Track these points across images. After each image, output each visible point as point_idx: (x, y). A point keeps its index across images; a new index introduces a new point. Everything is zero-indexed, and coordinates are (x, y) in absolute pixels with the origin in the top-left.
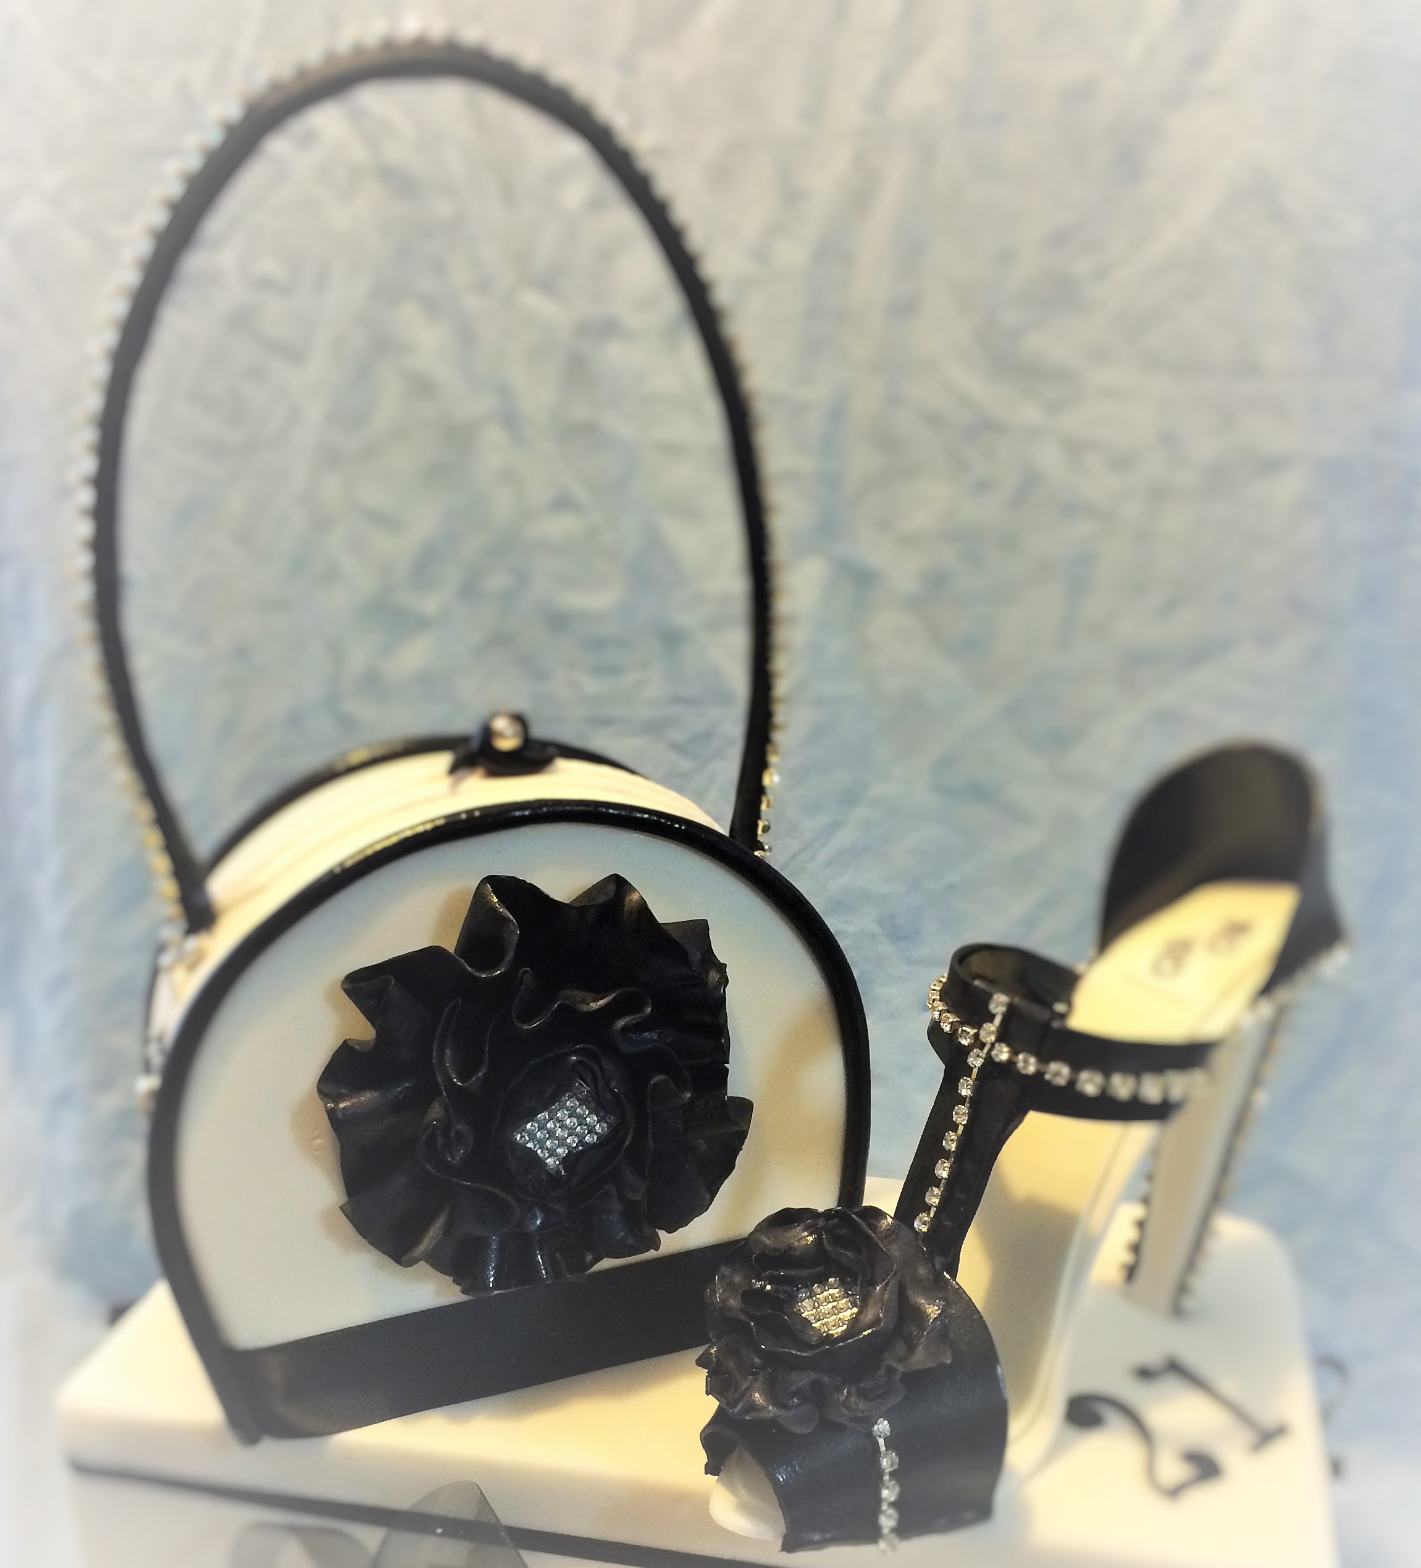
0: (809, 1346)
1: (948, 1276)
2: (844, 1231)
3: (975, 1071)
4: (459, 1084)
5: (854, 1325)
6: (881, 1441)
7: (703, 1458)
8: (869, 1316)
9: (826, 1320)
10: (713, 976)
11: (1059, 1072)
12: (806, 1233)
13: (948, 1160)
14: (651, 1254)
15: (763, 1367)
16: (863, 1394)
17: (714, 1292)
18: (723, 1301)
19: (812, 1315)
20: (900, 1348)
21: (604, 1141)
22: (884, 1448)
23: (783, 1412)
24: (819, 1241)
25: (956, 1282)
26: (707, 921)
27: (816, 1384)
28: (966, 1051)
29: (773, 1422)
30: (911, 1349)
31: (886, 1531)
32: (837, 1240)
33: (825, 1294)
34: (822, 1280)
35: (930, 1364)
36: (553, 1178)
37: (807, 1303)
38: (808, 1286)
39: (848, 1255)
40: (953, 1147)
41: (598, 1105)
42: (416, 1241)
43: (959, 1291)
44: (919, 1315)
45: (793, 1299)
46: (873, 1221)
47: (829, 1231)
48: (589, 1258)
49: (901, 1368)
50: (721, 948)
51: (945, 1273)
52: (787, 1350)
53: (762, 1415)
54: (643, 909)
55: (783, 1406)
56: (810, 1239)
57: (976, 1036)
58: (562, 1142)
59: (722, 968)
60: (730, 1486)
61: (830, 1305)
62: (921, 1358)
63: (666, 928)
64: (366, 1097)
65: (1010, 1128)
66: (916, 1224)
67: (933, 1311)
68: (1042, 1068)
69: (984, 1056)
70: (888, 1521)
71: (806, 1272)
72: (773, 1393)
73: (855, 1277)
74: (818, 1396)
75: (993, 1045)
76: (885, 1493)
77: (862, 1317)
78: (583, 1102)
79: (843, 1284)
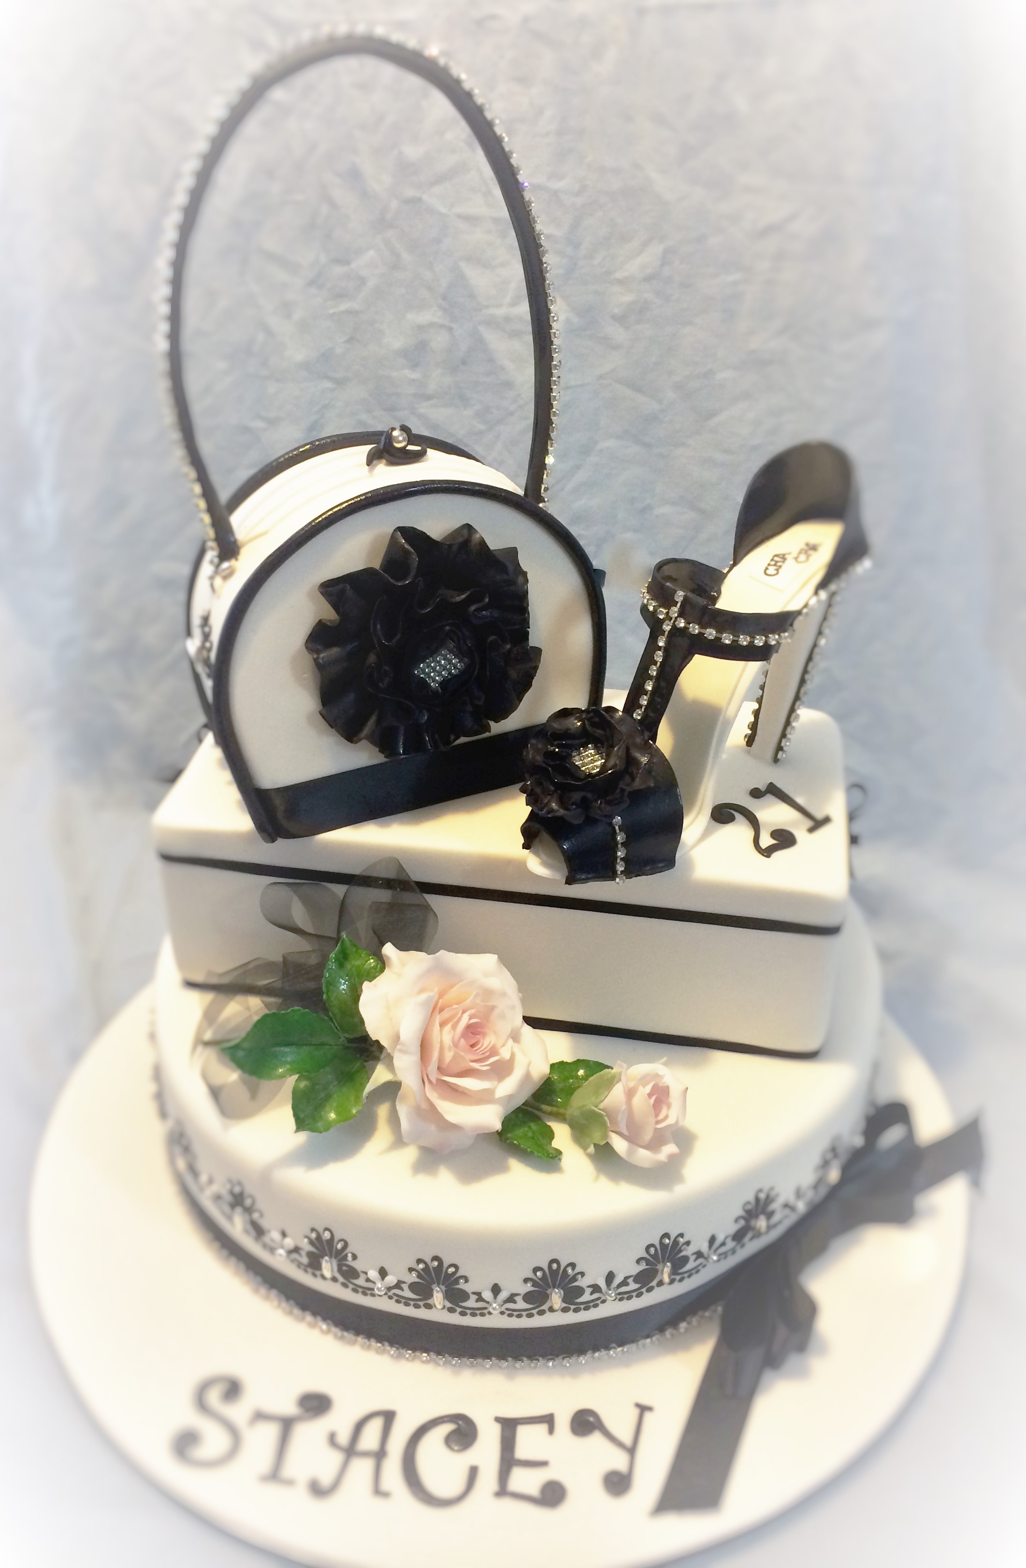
0: (579, 779)
1: (651, 742)
2: (597, 719)
3: (666, 633)
4: (386, 643)
5: (603, 767)
6: (617, 828)
7: (521, 840)
8: (611, 762)
9: (587, 766)
10: (521, 579)
11: (711, 633)
12: (576, 721)
13: (651, 680)
14: (487, 735)
15: (555, 791)
16: (609, 803)
17: (528, 753)
18: (534, 757)
19: (581, 764)
20: (627, 778)
21: (462, 673)
22: (619, 831)
23: (566, 812)
24: (583, 725)
25: (656, 746)
26: (516, 548)
27: (584, 800)
28: (662, 621)
29: (561, 819)
30: (633, 779)
31: (619, 873)
32: (593, 724)
33: (587, 753)
34: (585, 746)
35: (643, 787)
36: (435, 692)
37: (577, 758)
38: (578, 749)
39: (599, 732)
40: (655, 673)
41: (460, 654)
42: (360, 729)
43: (658, 750)
44: (637, 763)
45: (570, 756)
46: (611, 714)
47: (589, 719)
48: (452, 737)
49: (628, 789)
50: (524, 563)
51: (650, 741)
52: (568, 781)
53: (558, 814)
54: (483, 543)
55: (567, 809)
56: (579, 724)
57: (667, 613)
58: (440, 674)
59: (525, 574)
60: (536, 854)
61: (590, 759)
62: (638, 784)
63: (494, 552)
64: (335, 651)
65: (685, 664)
66: (634, 715)
67: (644, 760)
68: (703, 631)
69: (672, 625)
70: (620, 868)
71: (576, 742)
72: (562, 803)
73: (603, 744)
74: (585, 804)
75: (676, 618)
76: (619, 854)
77: (607, 764)
78: (451, 652)
79: (596, 748)
